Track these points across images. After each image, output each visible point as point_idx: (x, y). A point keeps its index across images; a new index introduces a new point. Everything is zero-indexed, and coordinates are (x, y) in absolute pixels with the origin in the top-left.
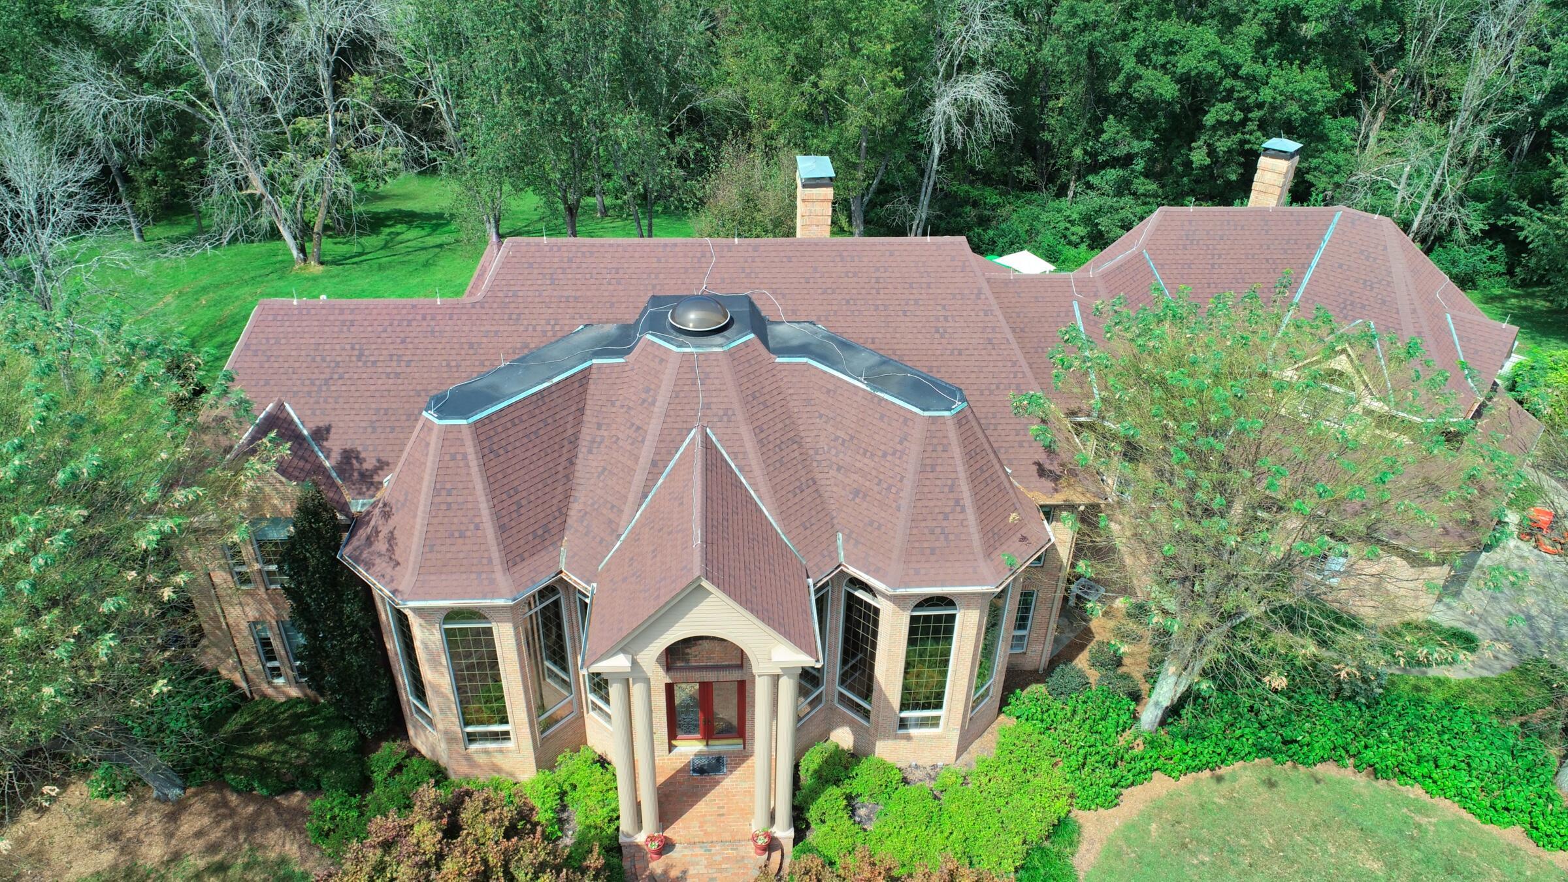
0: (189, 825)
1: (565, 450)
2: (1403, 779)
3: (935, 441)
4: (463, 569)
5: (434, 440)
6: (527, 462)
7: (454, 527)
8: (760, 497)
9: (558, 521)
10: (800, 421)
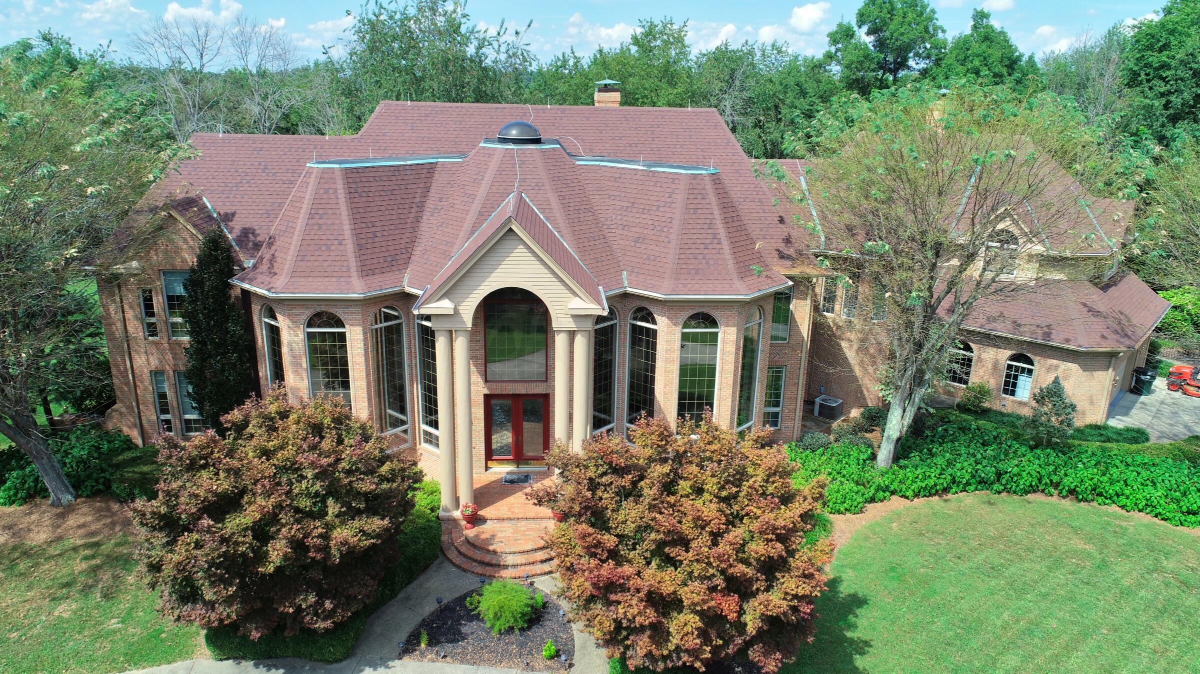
0: (72, 521)
1: (413, 210)
2: (1100, 499)
3: (696, 192)
4: (326, 274)
5: (312, 181)
6: (383, 208)
7: (322, 243)
8: (562, 236)
9: (404, 256)
10: (594, 201)
